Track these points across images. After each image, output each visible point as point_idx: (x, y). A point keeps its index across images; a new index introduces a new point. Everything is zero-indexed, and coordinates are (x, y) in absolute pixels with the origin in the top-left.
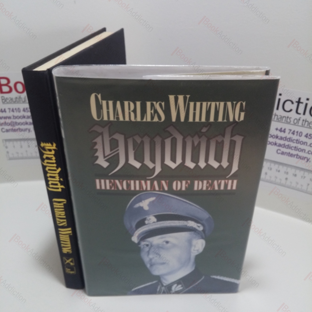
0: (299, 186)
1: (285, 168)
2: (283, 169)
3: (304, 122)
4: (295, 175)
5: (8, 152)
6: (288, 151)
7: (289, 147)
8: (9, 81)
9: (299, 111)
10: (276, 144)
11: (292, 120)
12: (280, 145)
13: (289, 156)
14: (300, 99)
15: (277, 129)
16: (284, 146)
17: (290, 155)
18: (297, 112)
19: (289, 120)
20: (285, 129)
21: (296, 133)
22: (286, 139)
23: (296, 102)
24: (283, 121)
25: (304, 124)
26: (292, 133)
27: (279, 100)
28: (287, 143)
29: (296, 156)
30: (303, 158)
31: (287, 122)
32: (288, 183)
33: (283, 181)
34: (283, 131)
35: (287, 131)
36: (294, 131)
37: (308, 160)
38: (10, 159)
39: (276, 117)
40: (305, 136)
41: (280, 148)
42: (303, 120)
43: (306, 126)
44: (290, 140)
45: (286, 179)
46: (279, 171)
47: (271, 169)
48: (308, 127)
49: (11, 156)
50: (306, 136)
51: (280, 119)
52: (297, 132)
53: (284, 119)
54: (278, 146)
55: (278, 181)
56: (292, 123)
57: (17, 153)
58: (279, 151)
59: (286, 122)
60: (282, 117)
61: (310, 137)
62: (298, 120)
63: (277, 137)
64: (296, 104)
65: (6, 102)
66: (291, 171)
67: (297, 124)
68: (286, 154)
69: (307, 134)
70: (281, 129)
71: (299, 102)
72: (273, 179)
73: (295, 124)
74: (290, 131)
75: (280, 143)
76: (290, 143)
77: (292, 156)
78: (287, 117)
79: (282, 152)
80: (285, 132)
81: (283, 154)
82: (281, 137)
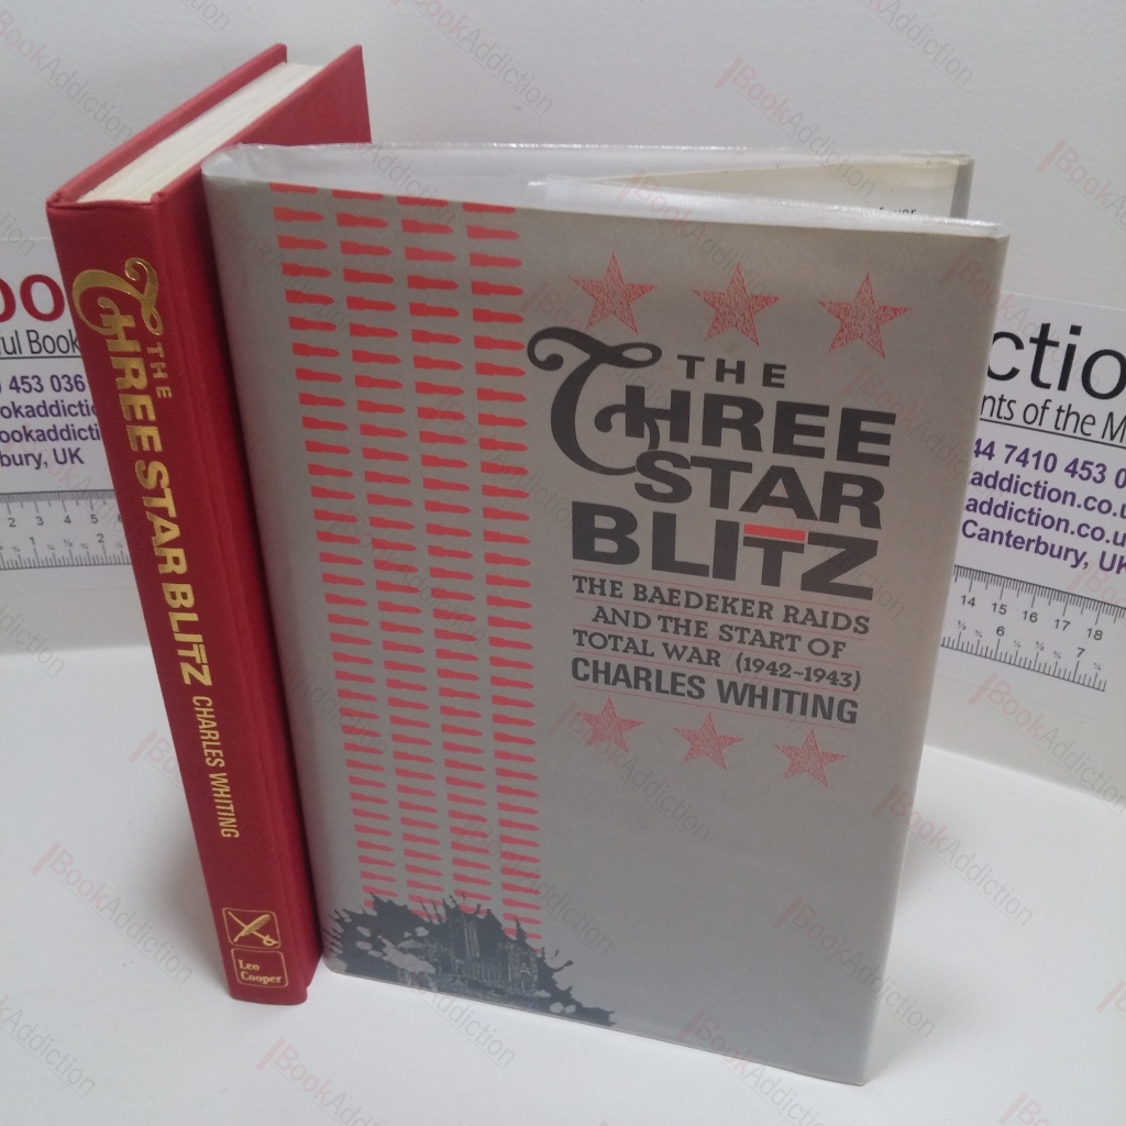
0: (1047, 658)
1: (995, 589)
2: (986, 594)
3: (1063, 416)
4: (1033, 617)
6: (1003, 525)
7: (1007, 511)
9: (1043, 378)
11: (1018, 409)
12: (974, 506)
13: (1008, 545)
14: (1045, 328)
16: (990, 508)
17: (1012, 540)
18: (1035, 379)
19: (1005, 412)
20: (992, 445)
21: (1032, 460)
22: (995, 481)
23: (1032, 340)
24: (986, 415)
25: (1061, 425)
26: (1018, 460)
28: (999, 497)
29: (1033, 546)
30: (1063, 553)
31: (998, 416)
32: (1007, 645)
34: (984, 453)
35: (1001, 452)
36: (1026, 451)
37: (1078, 561)
40: (1067, 470)
41: (976, 516)
42: (1060, 410)
43: (1069, 430)
44: (1012, 484)
45: (1000, 630)
46: (972, 602)
48: (1079, 434)
50: (1072, 469)
52: (1038, 455)
53: (989, 402)
54: (968, 508)
55: (969, 638)
56: (1018, 419)
58: (971, 529)
59: (994, 418)
61: (1085, 474)
62: (1040, 410)
64: (1031, 349)
66: (1018, 602)
67: (1035, 425)
68: (998, 537)
69: (1075, 462)
70: (978, 442)
71: (1043, 341)
72: (950, 632)
73: (1027, 425)
74: (1010, 450)
75: (974, 497)
76: (1010, 496)
77: (1018, 545)
78: (997, 398)
79: (982, 529)
80: (991, 456)
81: (986, 539)
82: (978, 476)
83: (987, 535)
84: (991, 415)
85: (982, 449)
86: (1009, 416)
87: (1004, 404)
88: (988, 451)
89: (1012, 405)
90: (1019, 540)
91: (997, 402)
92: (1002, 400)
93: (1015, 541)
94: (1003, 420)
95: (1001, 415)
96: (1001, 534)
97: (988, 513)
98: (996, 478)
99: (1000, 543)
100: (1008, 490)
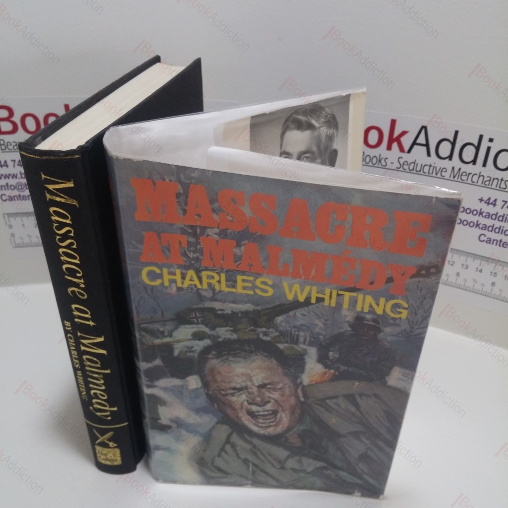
2: (488, 268)
5: (13, 235)
6: (498, 237)
7: (500, 230)
8: (11, 112)
10: (478, 225)
12: (485, 227)
13: (500, 246)
15: (481, 200)
16: (492, 229)
17: (502, 243)
19: (503, 185)
20: (495, 200)
22: (496, 217)
24: (494, 186)
27: (489, 149)
28: (497, 224)
31: (500, 187)
32: (496, 291)
33: (488, 288)
34: (492, 204)
35: (499, 203)
38: (17, 246)
39: (481, 178)
41: (486, 232)
44: (504, 218)
45: (493, 284)
46: (481, 271)
47: (467, 267)
49: (18, 241)
51: (487, 183)
53: (496, 181)
54: (482, 228)
55: (478, 287)
57: (30, 236)
58: (482, 238)
59: (498, 188)
60: (491, 180)
63: (481, 213)
65: (7, 150)
68: (495, 242)
70: (489, 199)
72: (470, 284)
74: (504, 203)
75: (486, 223)
76: (502, 224)
77: (505, 246)
78: (500, 179)
79: (488, 238)
80: (495, 205)
81: (490, 243)
82: (488, 214)
83: (490, 241)
84: (496, 186)
85: (491, 202)
86: (504, 187)
87: (503, 182)
88: (494, 203)
89: (507, 182)
90: (505, 244)
91: (500, 181)
92: (502, 180)
93: (503, 244)
94: (502, 189)
95: (501, 186)
96: (497, 240)
97: (491, 231)
98: (496, 215)
99: (496, 244)
100: (502, 221)
